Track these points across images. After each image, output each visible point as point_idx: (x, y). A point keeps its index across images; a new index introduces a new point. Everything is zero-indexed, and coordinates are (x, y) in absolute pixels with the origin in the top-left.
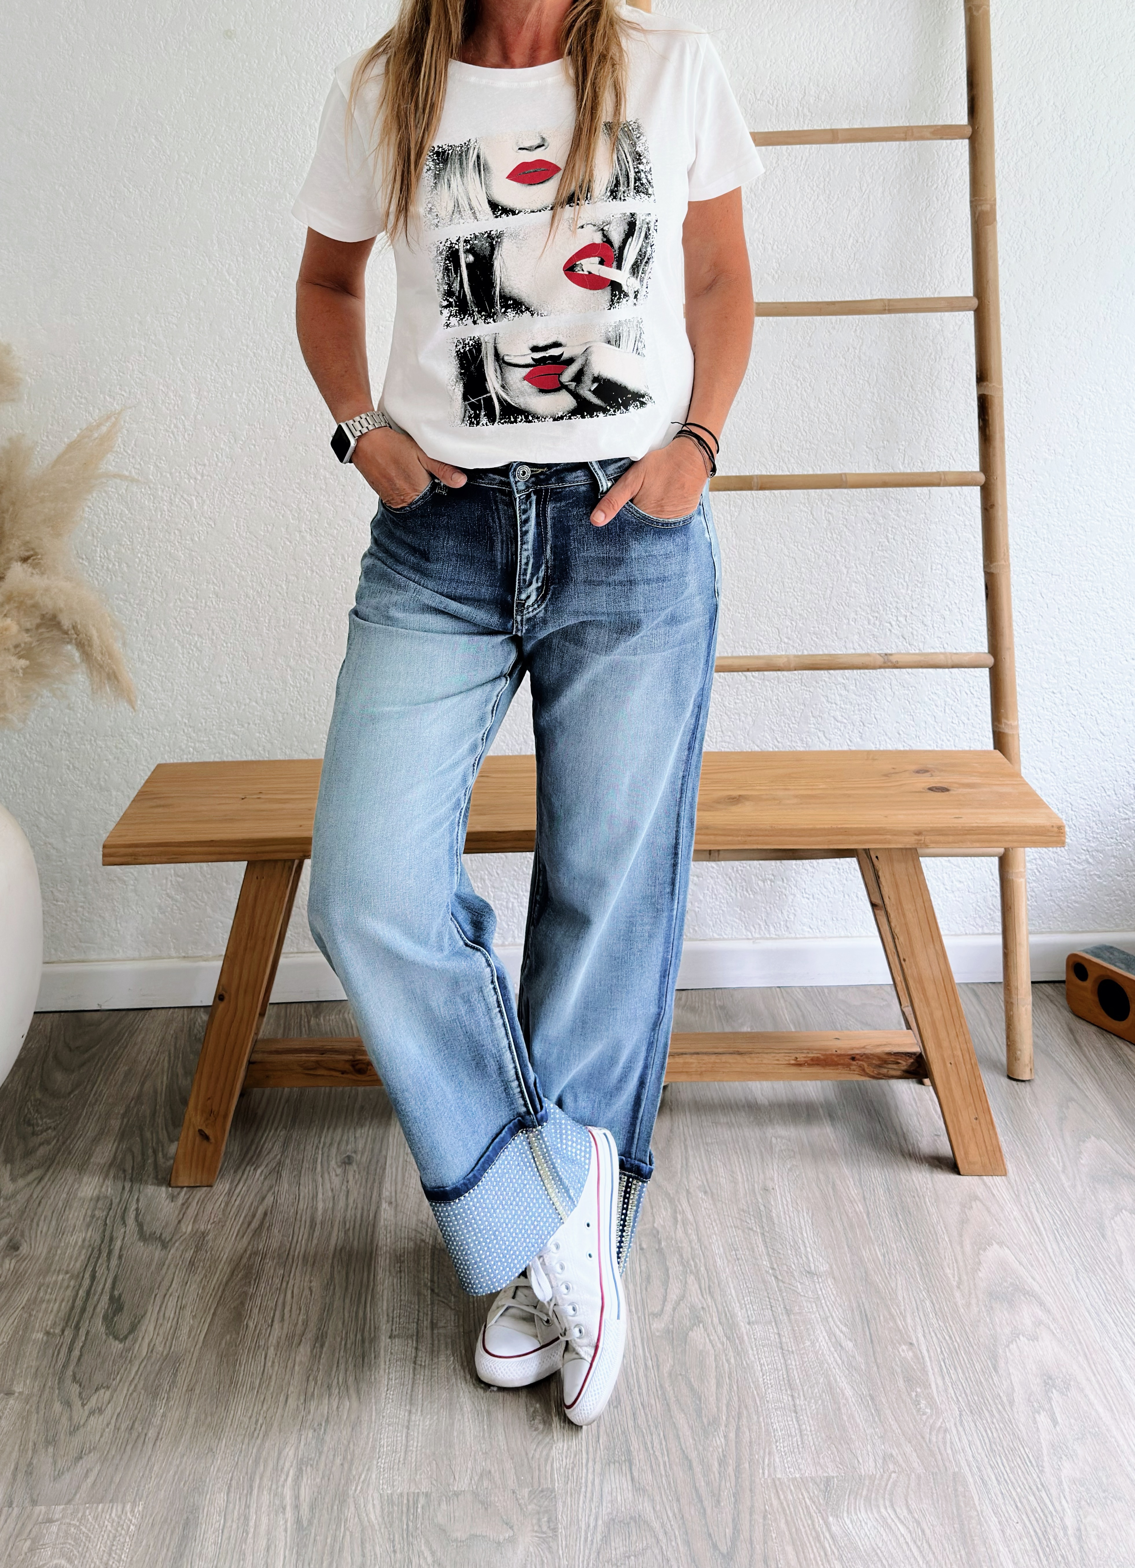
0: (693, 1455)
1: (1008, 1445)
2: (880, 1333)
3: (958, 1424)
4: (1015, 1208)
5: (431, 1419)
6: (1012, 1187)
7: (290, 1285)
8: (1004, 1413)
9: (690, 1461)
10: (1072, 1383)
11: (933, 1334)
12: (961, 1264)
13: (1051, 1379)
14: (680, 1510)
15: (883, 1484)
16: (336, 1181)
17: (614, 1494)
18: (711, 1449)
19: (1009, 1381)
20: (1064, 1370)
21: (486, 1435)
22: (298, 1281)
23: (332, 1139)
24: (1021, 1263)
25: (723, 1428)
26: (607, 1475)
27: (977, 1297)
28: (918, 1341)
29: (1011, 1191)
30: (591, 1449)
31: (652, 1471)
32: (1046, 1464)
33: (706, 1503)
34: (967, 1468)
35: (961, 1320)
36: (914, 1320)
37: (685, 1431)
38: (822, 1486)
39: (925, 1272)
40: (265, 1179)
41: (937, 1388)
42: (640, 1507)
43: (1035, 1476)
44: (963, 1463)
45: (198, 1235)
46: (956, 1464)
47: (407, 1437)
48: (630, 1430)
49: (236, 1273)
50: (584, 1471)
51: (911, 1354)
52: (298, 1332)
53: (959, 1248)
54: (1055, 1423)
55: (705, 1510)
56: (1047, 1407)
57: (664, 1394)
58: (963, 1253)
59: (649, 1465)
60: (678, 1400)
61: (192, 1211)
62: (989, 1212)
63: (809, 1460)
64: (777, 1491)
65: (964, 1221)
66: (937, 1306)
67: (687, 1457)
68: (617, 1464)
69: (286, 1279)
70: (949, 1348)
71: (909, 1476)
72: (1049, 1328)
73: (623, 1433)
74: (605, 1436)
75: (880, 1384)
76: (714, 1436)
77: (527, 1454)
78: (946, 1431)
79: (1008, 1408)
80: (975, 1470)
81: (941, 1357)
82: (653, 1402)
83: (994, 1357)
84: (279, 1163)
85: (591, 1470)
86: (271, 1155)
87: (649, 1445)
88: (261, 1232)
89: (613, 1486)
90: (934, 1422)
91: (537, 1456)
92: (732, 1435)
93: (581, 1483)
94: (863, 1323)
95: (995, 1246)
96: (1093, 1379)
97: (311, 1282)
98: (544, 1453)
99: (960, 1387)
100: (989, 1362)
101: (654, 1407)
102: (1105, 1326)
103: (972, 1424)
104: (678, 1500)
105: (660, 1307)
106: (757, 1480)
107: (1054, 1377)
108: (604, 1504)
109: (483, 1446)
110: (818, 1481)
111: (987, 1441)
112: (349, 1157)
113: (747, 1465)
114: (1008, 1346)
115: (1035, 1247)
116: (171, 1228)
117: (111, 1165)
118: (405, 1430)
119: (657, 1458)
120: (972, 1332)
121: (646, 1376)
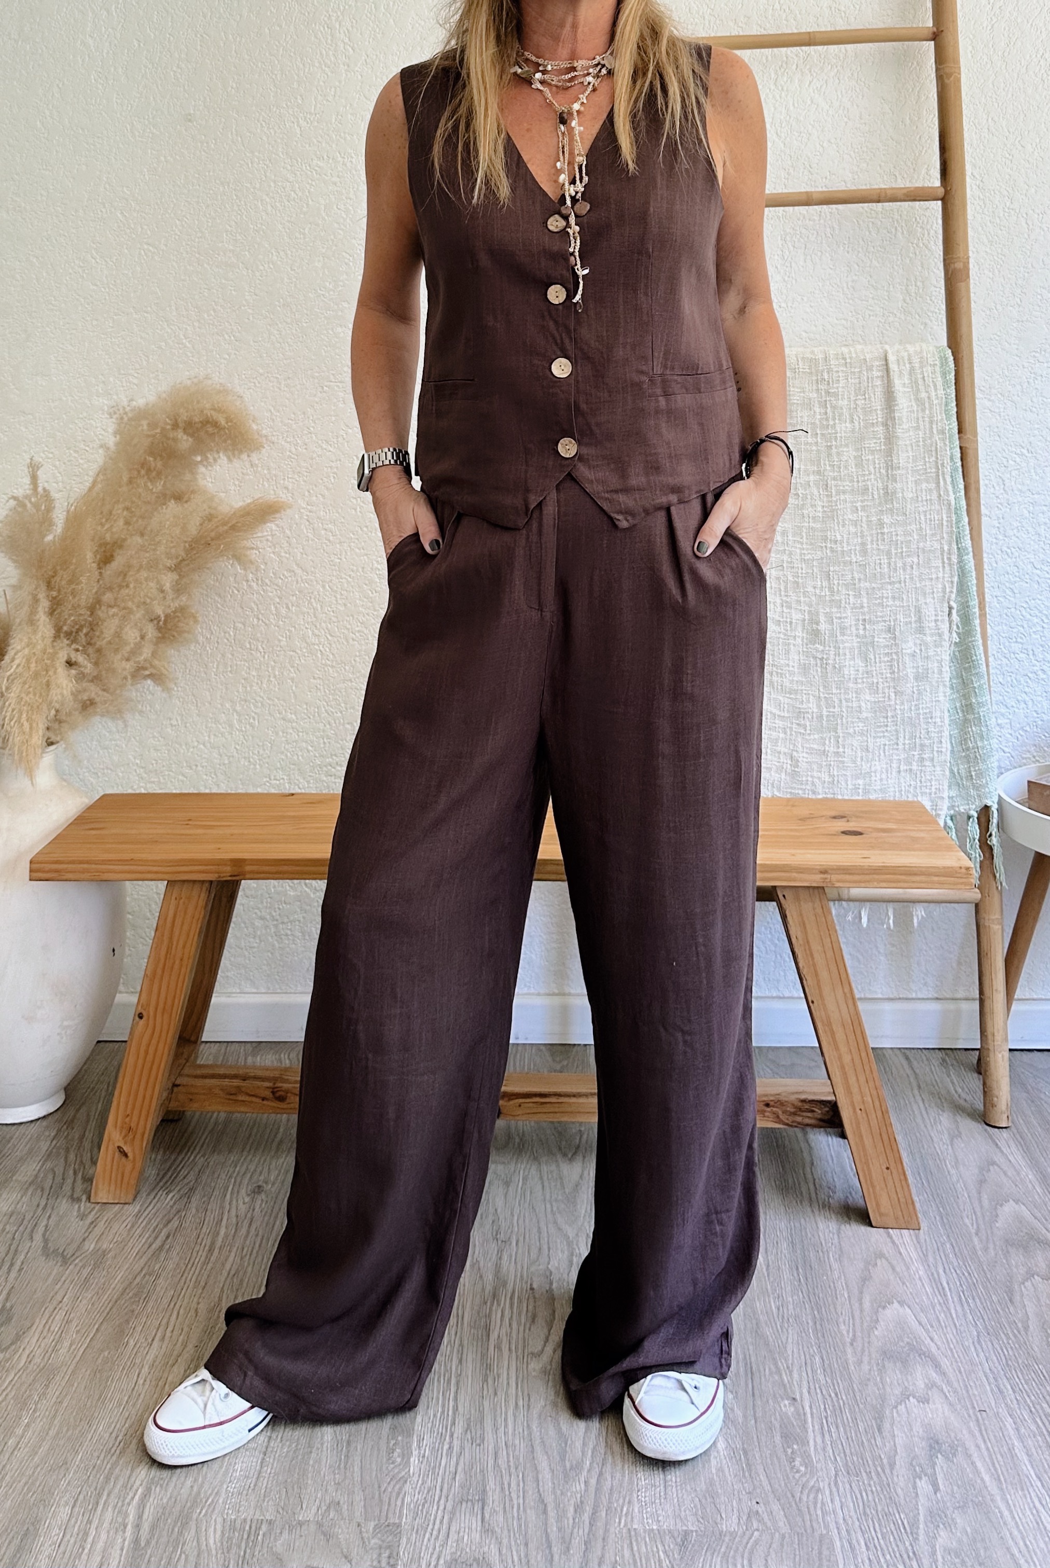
0: (549, 1499)
1: (883, 1510)
2: (763, 1387)
3: (832, 1483)
4: (921, 1268)
5: (290, 1446)
6: (921, 1248)
7: (177, 1306)
8: (882, 1475)
9: (546, 1505)
10: (959, 1449)
11: (818, 1391)
12: (858, 1321)
13: (938, 1443)
14: (527, 1555)
15: (745, 1541)
16: (243, 1208)
17: (461, 1534)
18: (569, 1494)
19: (892, 1443)
20: (953, 1435)
21: (342, 1465)
22: (186, 1301)
23: (247, 1169)
24: (920, 1323)
25: (585, 1473)
26: (458, 1514)
27: (870, 1355)
28: (801, 1397)
29: (919, 1250)
30: (446, 1486)
31: (505, 1511)
32: (921, 1532)
33: (555, 1549)
34: (836, 1531)
35: (850, 1378)
36: (800, 1375)
37: (546, 1475)
38: (679, 1540)
39: (819, 1327)
40: (175, 1203)
41: (815, 1446)
42: (486, 1549)
43: (907, 1544)
44: (832, 1526)
45: (100, 1252)
46: (825, 1527)
47: (262, 1463)
48: (489, 1469)
49: (127, 1291)
50: (435, 1507)
51: (792, 1409)
52: (175, 1353)
53: (857, 1305)
54: (936, 1489)
55: (552, 1556)
56: (929, 1471)
57: (530, 1434)
58: (862, 1311)
59: (502, 1506)
60: (543, 1442)
61: (97, 1231)
62: (893, 1269)
63: (669, 1512)
64: (631, 1543)
65: (865, 1279)
66: (827, 1362)
67: (543, 1501)
68: (469, 1503)
69: (175, 1299)
70: (834, 1406)
71: (772, 1536)
72: (942, 1391)
73: (482, 1471)
74: (462, 1476)
75: (755, 1437)
76: (574, 1480)
77: (379, 1487)
78: (819, 1490)
79: (888, 1471)
80: (844, 1533)
81: (824, 1414)
82: (517, 1442)
83: (879, 1418)
84: (191, 1189)
85: (441, 1508)
86: (186, 1181)
87: (506, 1486)
88: (159, 1254)
89: (462, 1525)
90: (808, 1481)
91: (390, 1490)
92: (593, 1482)
93: (429, 1520)
94: (746, 1375)
95: (896, 1305)
96: (983, 1446)
97: (198, 1303)
98: (398, 1487)
99: (840, 1446)
100: (873, 1422)
101: (517, 1448)
102: (1001, 1392)
103: (848, 1486)
104: (526, 1545)
105: (540, 1348)
106: (612, 1530)
107: (940, 1441)
108: (449, 1543)
109: (337, 1476)
110: (676, 1534)
111: (861, 1504)
112: (259, 1187)
113: (604, 1514)
114: (896, 1407)
115: (938, 1307)
116: (75, 1246)
117: (30, 1184)
118: (262, 1456)
119: (511, 1500)
120: (860, 1391)
121: (515, 1416)
